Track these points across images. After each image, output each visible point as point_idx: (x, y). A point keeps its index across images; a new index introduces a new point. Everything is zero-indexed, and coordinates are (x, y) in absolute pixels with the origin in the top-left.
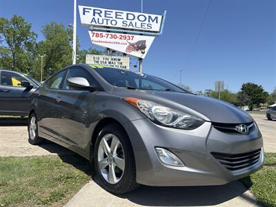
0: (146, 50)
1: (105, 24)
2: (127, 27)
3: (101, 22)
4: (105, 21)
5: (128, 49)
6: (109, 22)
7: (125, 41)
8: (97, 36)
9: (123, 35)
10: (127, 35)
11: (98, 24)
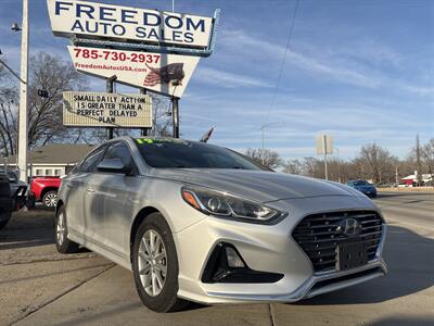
0: (185, 81)
1: (101, 33)
2: (145, 39)
3: (92, 28)
4: (101, 27)
5: (149, 79)
6: (109, 28)
7: (142, 65)
8: (86, 54)
9: (138, 53)
10: (145, 54)
11: (87, 33)
